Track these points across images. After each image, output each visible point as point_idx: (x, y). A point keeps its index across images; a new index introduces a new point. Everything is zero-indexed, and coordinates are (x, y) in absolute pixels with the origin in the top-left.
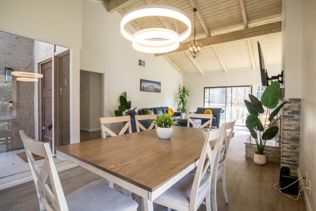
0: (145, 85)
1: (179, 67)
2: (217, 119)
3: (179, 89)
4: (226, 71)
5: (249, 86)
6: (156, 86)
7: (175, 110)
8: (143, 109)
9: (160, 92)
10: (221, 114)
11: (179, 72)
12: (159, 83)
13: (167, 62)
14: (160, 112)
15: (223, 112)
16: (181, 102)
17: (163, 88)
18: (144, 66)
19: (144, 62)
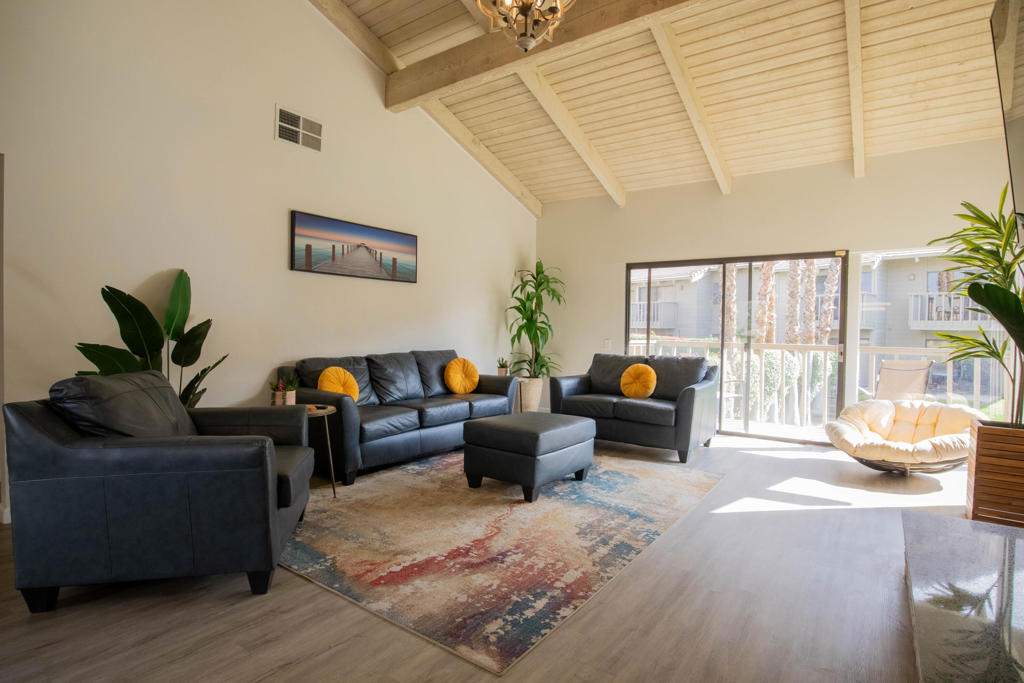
0: (322, 243)
1: (516, 176)
2: (676, 410)
3: (521, 271)
4: (725, 188)
5: (831, 254)
6: (389, 252)
7: (487, 368)
8: (303, 361)
9: (415, 282)
10: (697, 387)
11: (518, 198)
12: (410, 240)
13: (455, 142)
14: (401, 375)
15: (707, 377)
16: (521, 328)
17: (426, 260)
18: (316, 144)
19: (316, 128)
